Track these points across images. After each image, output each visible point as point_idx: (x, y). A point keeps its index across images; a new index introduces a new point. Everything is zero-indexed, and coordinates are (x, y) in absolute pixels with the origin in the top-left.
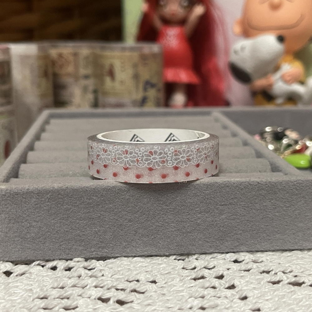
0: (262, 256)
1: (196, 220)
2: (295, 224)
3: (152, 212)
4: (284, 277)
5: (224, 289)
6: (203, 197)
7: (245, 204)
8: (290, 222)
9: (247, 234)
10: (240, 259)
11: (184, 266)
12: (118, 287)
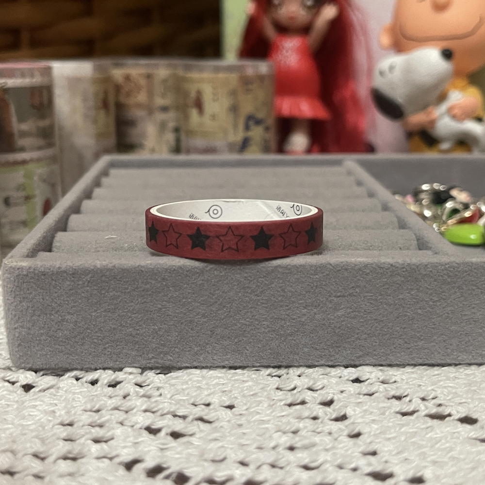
0: (396, 374)
1: (299, 317)
2: (447, 327)
3: (235, 303)
4: (422, 406)
5: (328, 420)
7: (372, 296)
8: (439, 323)
9: (374, 340)
10: (363, 377)
11: (279, 385)
12: (178, 412)
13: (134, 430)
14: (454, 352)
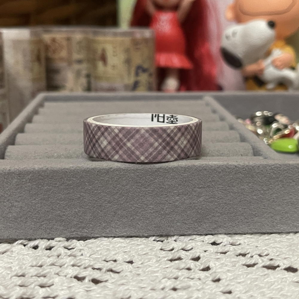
0: (240, 239)
3: (131, 193)
4: (260, 260)
5: (198, 270)
6: (181, 179)
8: (268, 205)
10: (218, 241)
11: (162, 247)
12: (95, 266)
14: (278, 225)
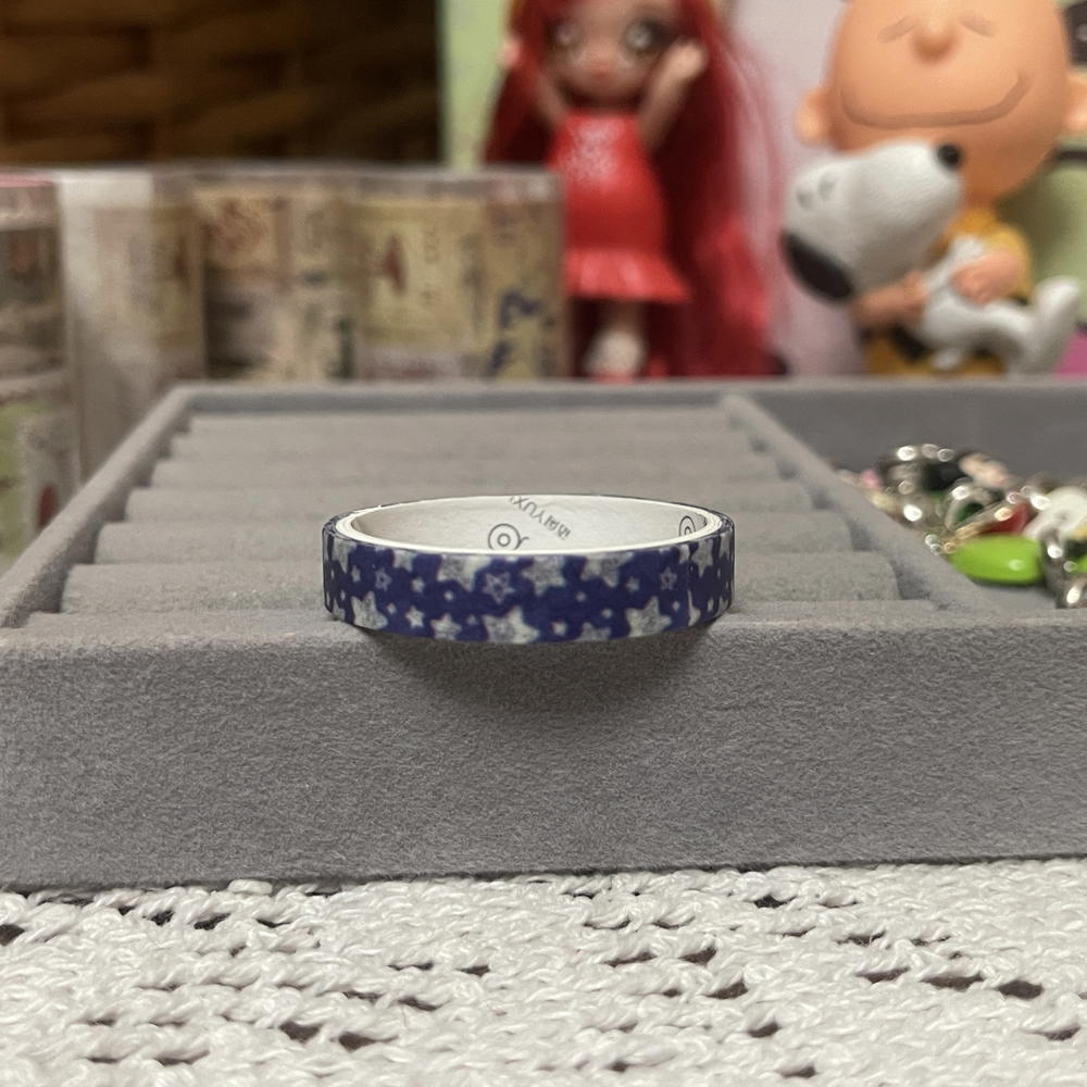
0: (855, 884)
1: (636, 756)
2: (971, 772)
4: (915, 958)
5: (702, 997)
7: (801, 706)
8: (954, 766)
9: (807, 805)
10: (782, 893)
11: (590, 917)
12: (358, 986)
13: (255, 1033)
14: (988, 831)
